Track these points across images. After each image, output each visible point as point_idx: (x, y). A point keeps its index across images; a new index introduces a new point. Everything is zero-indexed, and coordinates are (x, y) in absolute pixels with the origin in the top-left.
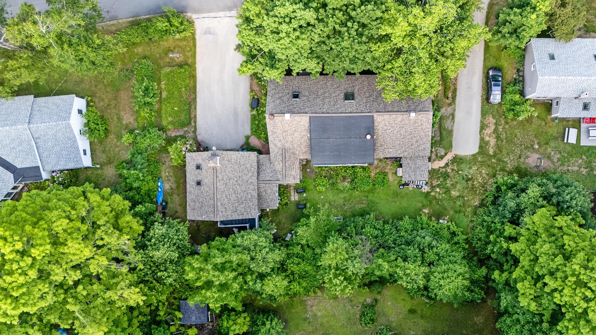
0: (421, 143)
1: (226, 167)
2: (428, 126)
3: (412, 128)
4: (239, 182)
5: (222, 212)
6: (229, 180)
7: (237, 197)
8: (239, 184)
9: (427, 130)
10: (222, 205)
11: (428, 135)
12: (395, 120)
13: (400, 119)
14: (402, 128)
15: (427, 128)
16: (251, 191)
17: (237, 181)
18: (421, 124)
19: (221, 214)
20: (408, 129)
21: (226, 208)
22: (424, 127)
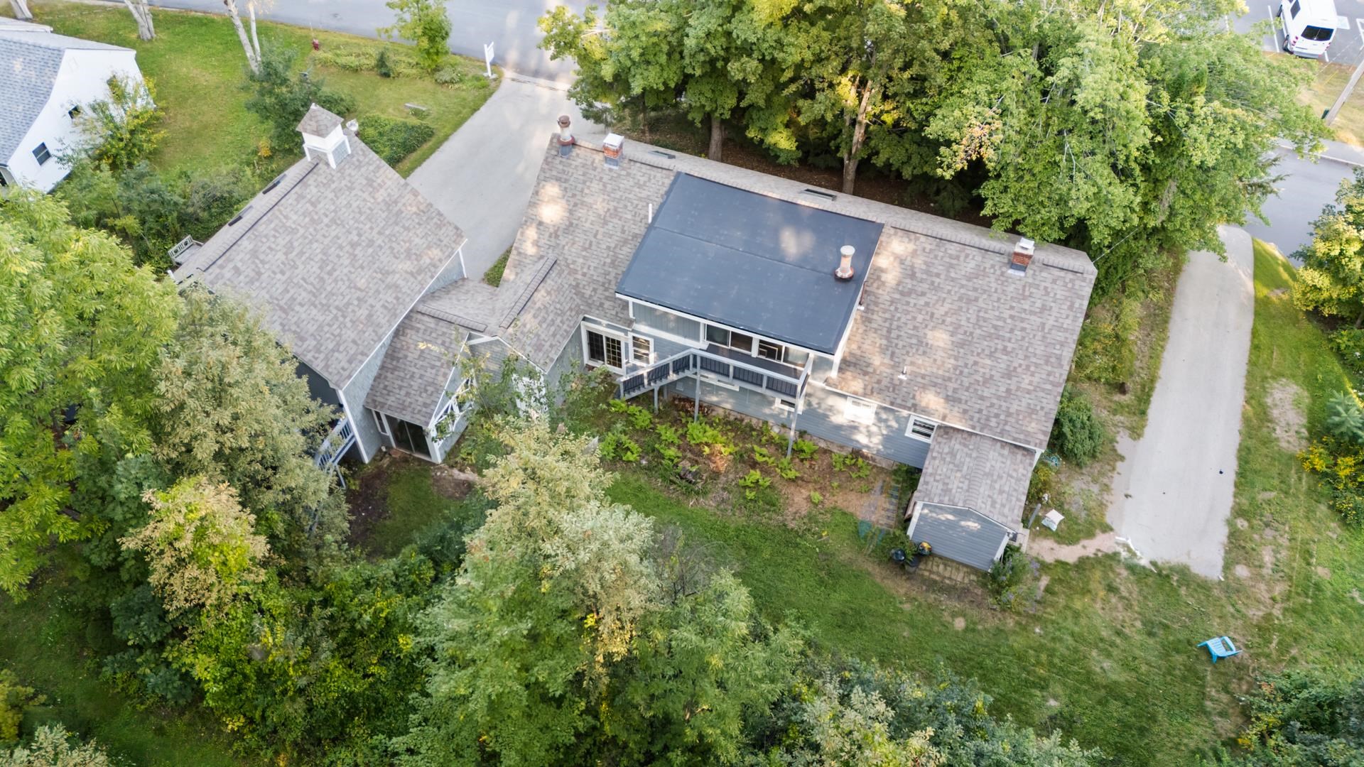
0: (1024, 385)
1: (350, 189)
2: (1067, 323)
3: (1006, 314)
4: (358, 251)
5: (237, 270)
6: (333, 221)
7: (322, 280)
8: (354, 257)
9: (1060, 336)
10: (254, 253)
11: (1059, 358)
12: (951, 266)
13: (970, 266)
14: (969, 301)
15: (1060, 328)
16: (378, 306)
17: (354, 245)
18: (1044, 308)
19: (228, 273)
20: (991, 314)
21: (259, 274)
22: (1051, 322)
